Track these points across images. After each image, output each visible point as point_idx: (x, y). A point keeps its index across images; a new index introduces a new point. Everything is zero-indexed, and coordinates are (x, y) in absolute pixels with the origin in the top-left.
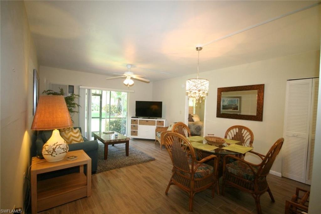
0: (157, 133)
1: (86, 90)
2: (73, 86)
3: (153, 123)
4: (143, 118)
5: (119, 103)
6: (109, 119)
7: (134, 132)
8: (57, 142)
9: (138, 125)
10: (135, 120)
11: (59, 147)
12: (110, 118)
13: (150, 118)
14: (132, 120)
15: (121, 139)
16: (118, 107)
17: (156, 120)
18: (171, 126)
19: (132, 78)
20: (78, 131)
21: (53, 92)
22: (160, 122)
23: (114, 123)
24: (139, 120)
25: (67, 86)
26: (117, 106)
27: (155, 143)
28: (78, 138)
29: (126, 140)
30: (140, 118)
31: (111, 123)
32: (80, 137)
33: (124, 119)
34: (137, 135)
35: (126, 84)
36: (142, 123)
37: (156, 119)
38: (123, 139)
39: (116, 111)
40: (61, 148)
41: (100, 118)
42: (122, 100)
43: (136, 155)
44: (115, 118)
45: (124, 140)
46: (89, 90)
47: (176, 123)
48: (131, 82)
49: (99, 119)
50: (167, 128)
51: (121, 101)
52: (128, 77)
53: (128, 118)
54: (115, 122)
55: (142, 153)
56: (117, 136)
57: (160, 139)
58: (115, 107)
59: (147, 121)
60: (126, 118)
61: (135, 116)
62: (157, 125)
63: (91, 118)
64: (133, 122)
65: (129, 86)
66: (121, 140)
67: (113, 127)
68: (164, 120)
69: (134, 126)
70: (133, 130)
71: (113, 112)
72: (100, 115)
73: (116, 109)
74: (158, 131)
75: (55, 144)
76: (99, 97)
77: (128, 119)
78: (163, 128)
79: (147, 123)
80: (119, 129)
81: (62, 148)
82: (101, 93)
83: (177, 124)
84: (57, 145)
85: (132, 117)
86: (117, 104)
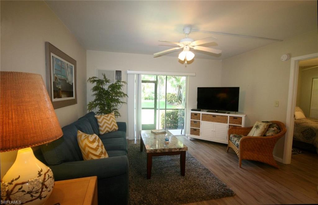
0: (231, 136)
1: (135, 75)
2: (120, 72)
3: (224, 120)
4: (207, 112)
5: (179, 92)
6: (164, 110)
7: (195, 130)
8: (18, 177)
9: (201, 121)
10: (196, 114)
11: (20, 189)
12: (166, 109)
13: (219, 111)
14: (191, 113)
15: (172, 149)
16: (179, 95)
17: (229, 115)
18: (257, 127)
19: (191, 50)
20: (95, 138)
21: (98, 79)
22: (235, 118)
23: (171, 115)
24: (202, 114)
25: (114, 71)
26: (177, 95)
27: (228, 151)
28: (96, 149)
29: (181, 150)
30: (203, 111)
31: (167, 115)
32: (100, 148)
33: (183, 110)
34: (198, 134)
35: (183, 60)
36: (205, 118)
37: (228, 113)
38: (175, 149)
39: (177, 100)
40: (23, 191)
41: (155, 108)
42: (183, 88)
43: (197, 176)
44: (173, 109)
45: (178, 150)
46: (138, 75)
47: (267, 122)
48: (190, 56)
49: (153, 110)
50: (250, 129)
51: (181, 90)
52: (185, 48)
53: (186, 110)
54: (173, 113)
55: (208, 172)
56: (168, 140)
57: (238, 149)
58: (175, 95)
59: (214, 116)
60: (184, 109)
61: (196, 108)
62: (229, 123)
63: (141, 108)
64: (193, 116)
65: (186, 62)
66: (173, 151)
67: (170, 119)
68: (243, 116)
69: (195, 122)
70: (193, 127)
71: (173, 101)
72: (155, 105)
73: (176, 98)
74: (232, 133)
75: (13, 181)
76: (153, 84)
77: (187, 112)
78: (240, 128)
79: (213, 119)
80: (176, 122)
81: (27, 190)
82: (156, 80)
83: (269, 124)
84: (16, 185)
85: (192, 110)
86: (177, 93)
